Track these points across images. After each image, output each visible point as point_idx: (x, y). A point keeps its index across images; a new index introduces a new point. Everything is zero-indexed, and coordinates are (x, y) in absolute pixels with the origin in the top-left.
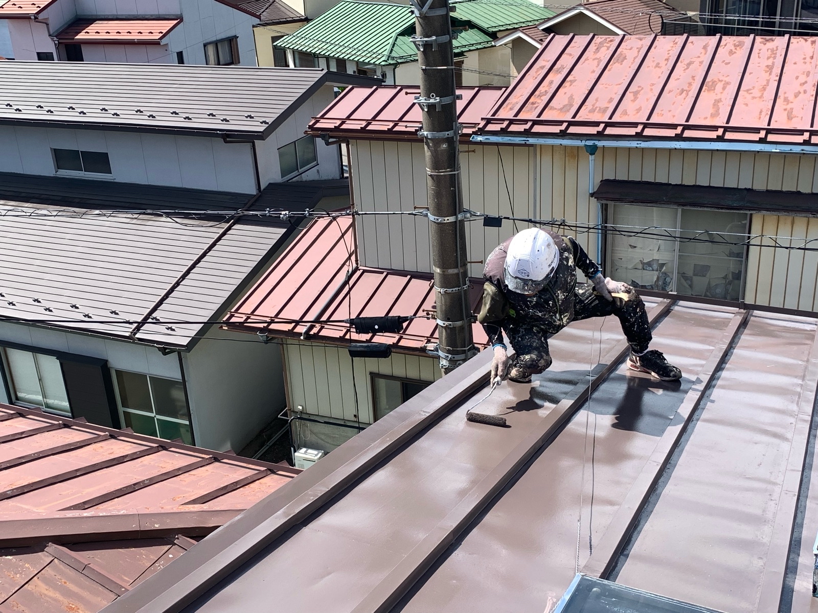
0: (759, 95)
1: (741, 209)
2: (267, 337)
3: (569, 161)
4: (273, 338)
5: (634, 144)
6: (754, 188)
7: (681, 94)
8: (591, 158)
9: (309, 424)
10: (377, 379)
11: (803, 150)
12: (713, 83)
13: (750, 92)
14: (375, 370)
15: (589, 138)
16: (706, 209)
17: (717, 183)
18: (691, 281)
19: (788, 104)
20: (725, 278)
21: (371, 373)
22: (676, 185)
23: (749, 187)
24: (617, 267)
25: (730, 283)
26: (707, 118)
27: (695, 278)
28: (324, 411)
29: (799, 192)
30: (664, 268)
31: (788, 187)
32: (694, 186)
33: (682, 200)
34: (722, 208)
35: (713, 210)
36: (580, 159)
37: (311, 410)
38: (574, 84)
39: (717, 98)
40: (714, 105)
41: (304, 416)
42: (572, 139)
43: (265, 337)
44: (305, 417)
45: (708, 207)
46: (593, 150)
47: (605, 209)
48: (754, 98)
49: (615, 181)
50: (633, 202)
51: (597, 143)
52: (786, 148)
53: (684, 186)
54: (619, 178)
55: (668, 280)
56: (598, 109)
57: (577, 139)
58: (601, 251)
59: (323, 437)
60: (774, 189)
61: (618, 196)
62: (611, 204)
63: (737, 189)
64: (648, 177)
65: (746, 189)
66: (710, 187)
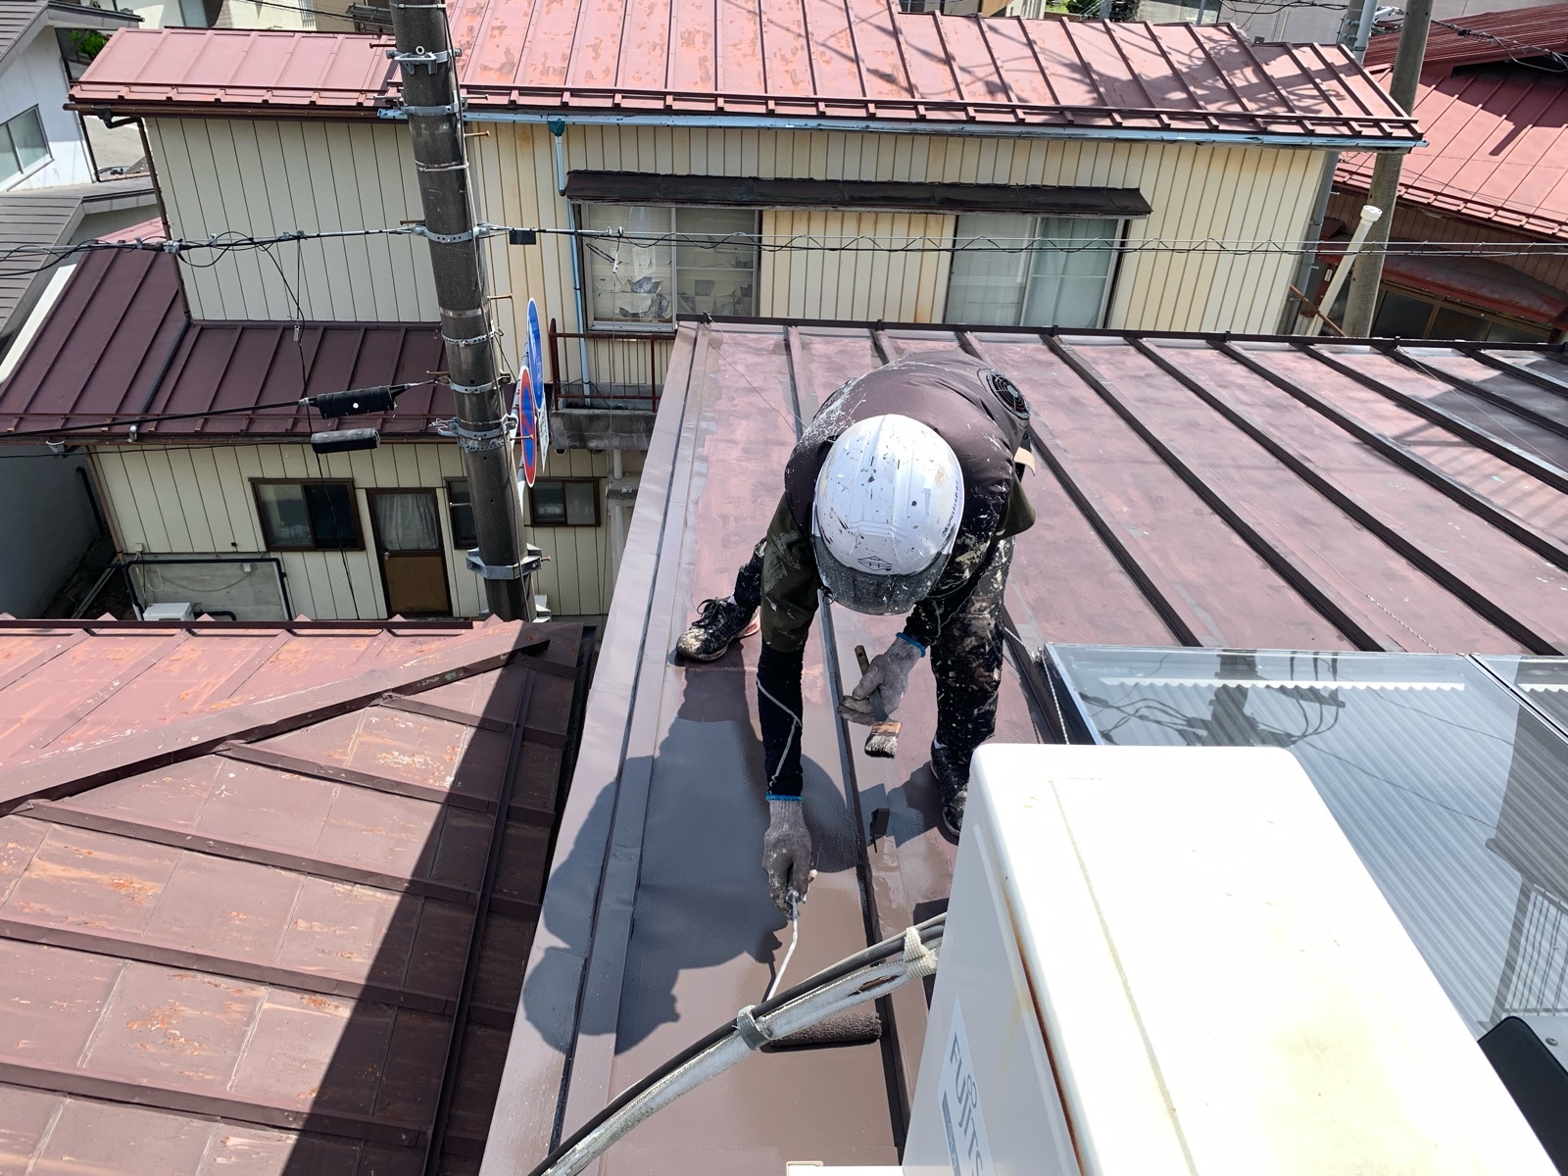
0: (751, 52)
1: (752, 205)
2: (65, 446)
3: (521, 144)
4: (76, 447)
5: (613, 120)
6: (760, 176)
7: (654, 50)
8: (558, 140)
9: (157, 568)
10: (261, 486)
11: (819, 125)
12: (690, 34)
13: (738, 47)
14: (258, 475)
15: (552, 112)
16: (710, 206)
17: (716, 171)
18: (693, 302)
19: (787, 64)
20: (733, 295)
21: (250, 479)
22: (666, 175)
23: (755, 175)
24: (600, 292)
25: (739, 302)
26: (697, 83)
27: (698, 298)
28: (180, 546)
29: (812, 179)
30: (660, 288)
31: (800, 173)
32: (688, 175)
33: (680, 196)
34: (729, 205)
35: (719, 207)
36: (536, 141)
37: (157, 546)
38: (505, 32)
39: (702, 55)
40: (700, 65)
41: (147, 558)
42: (527, 113)
43: (62, 447)
44: (148, 560)
45: (712, 204)
46: (559, 129)
47: (577, 211)
48: (745, 56)
49: (586, 172)
50: (618, 201)
51: (563, 118)
52: (801, 123)
53: (676, 176)
54: (591, 168)
55: (665, 303)
56: (551, 70)
57: (535, 114)
58: (579, 271)
59: (184, 583)
60: (783, 177)
61: (598, 194)
62: (585, 204)
63: (740, 178)
64: (630, 167)
65: (750, 178)
66: (707, 177)
